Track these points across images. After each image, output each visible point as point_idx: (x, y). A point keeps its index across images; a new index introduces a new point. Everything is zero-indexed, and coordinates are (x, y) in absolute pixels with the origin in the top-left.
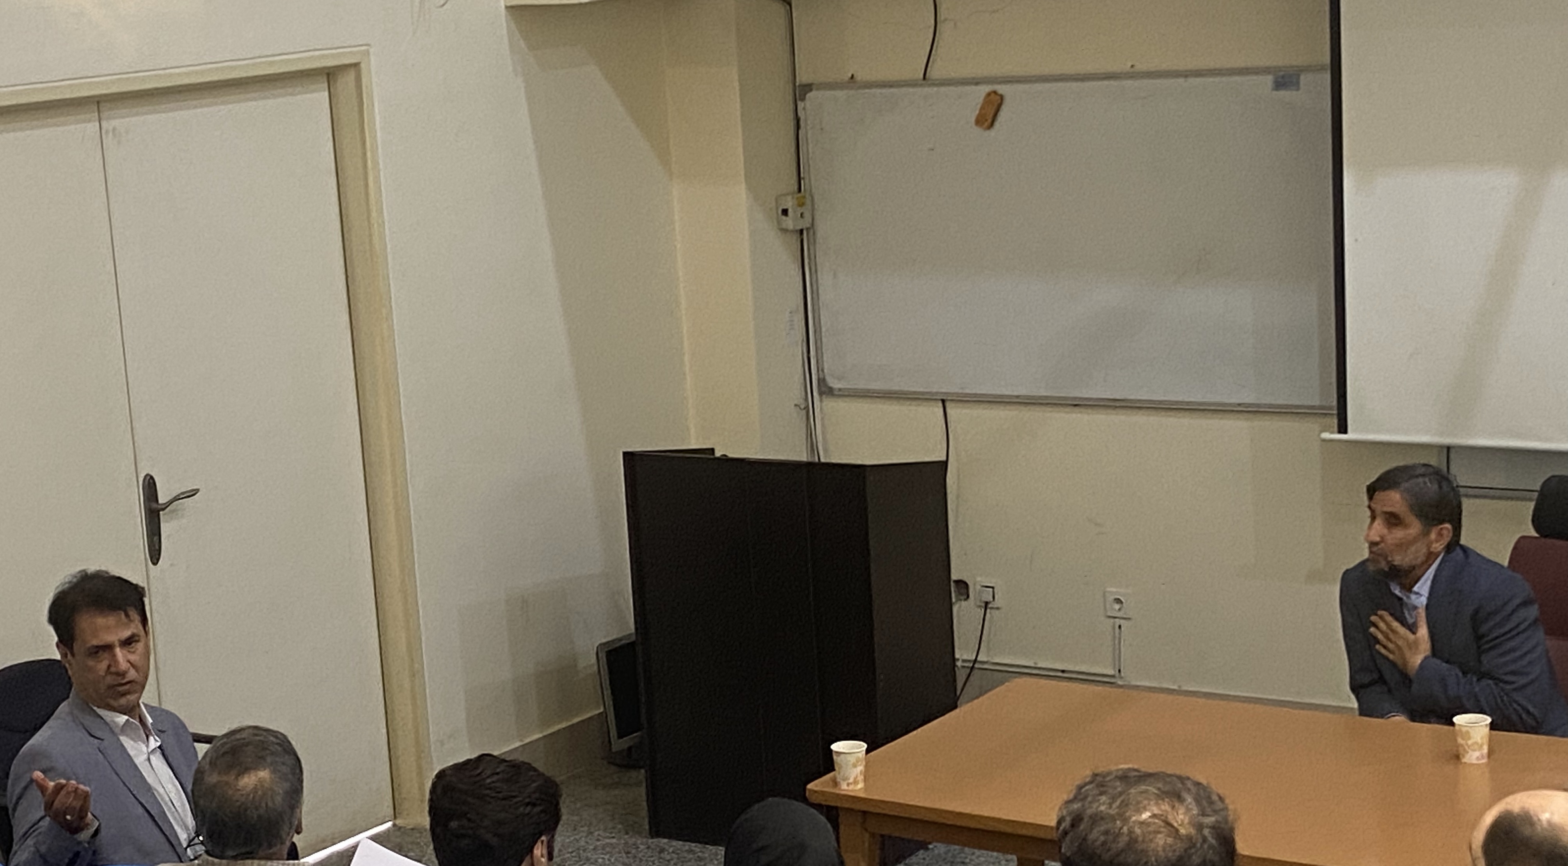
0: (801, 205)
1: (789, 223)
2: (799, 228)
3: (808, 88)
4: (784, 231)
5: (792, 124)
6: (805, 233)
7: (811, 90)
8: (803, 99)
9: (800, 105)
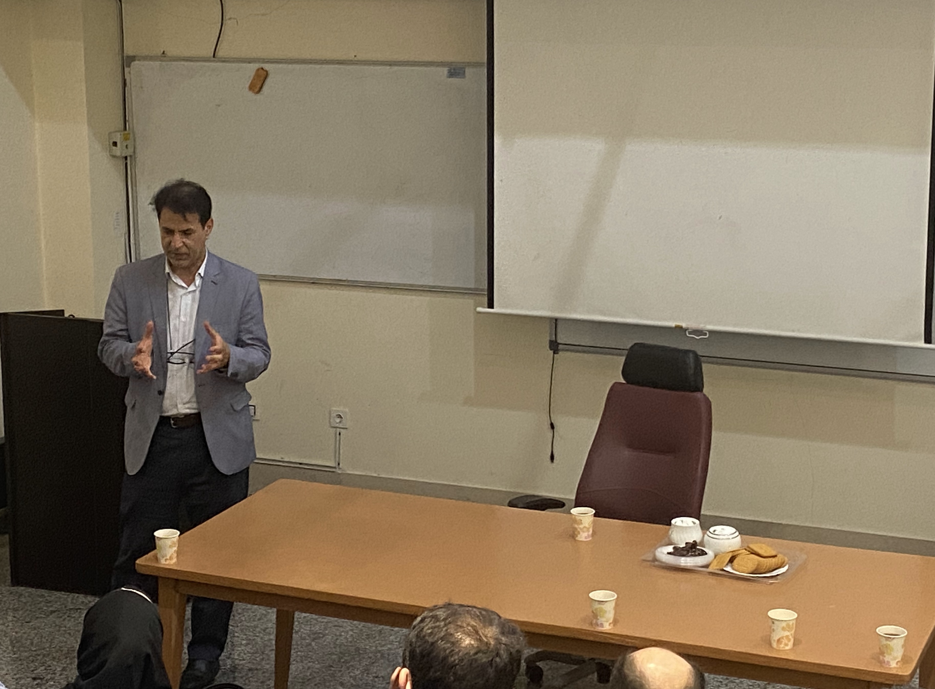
0: (126, 139)
1: (118, 151)
2: (124, 155)
3: (132, 58)
4: (114, 156)
5: (120, 84)
6: (129, 158)
7: (135, 60)
8: (129, 66)
9: (127, 70)
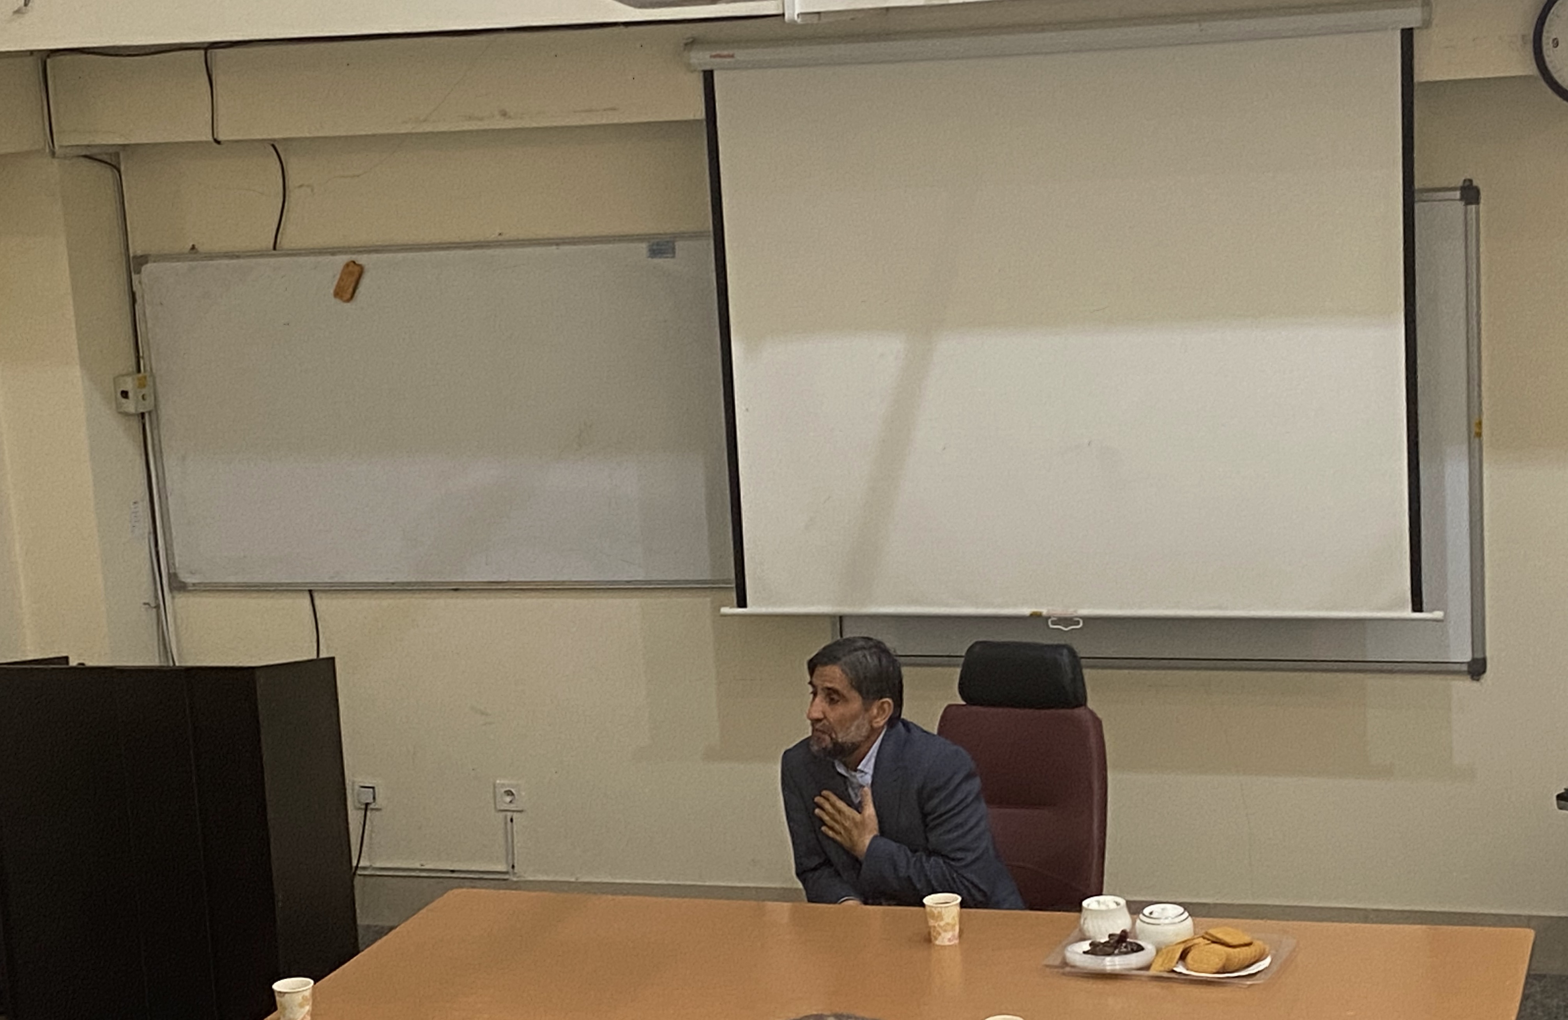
0: (142, 385)
1: (130, 406)
2: (142, 411)
3: (143, 260)
4: (126, 414)
5: (127, 299)
6: (147, 416)
7: (147, 262)
8: (139, 272)
9: (135, 277)
